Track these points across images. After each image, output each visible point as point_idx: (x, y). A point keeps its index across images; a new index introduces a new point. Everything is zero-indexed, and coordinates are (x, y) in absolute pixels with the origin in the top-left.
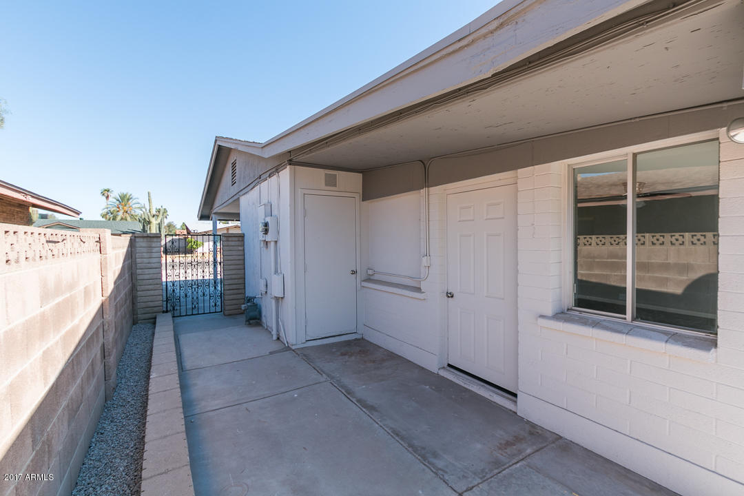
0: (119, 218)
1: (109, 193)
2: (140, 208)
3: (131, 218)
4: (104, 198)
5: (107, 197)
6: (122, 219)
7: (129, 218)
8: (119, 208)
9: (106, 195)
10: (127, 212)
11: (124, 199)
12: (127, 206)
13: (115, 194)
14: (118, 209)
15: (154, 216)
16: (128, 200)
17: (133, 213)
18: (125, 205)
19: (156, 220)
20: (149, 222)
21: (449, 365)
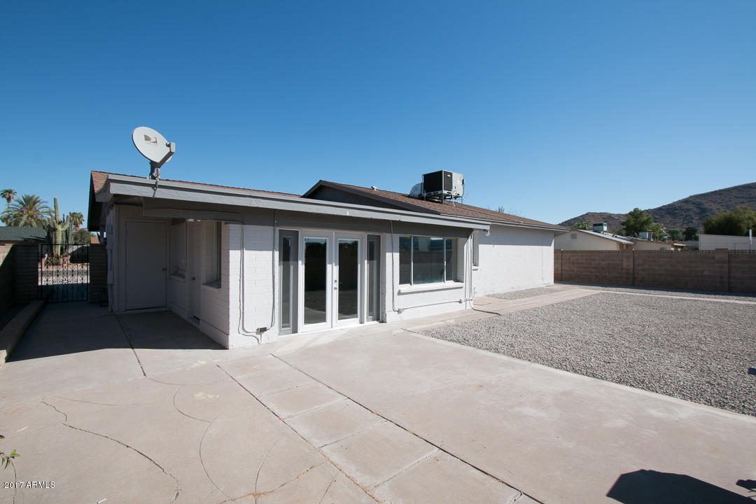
0: (22, 223)
1: (11, 195)
2: (49, 213)
3: (37, 223)
4: (5, 200)
5: (9, 200)
6: (26, 224)
7: (34, 224)
8: (22, 211)
9: (7, 196)
10: (32, 217)
11: (30, 202)
12: (34, 210)
13: (19, 196)
14: (21, 213)
15: (60, 223)
16: (35, 203)
17: (39, 217)
18: (31, 209)
19: (63, 227)
20: (55, 230)
21: (195, 317)
